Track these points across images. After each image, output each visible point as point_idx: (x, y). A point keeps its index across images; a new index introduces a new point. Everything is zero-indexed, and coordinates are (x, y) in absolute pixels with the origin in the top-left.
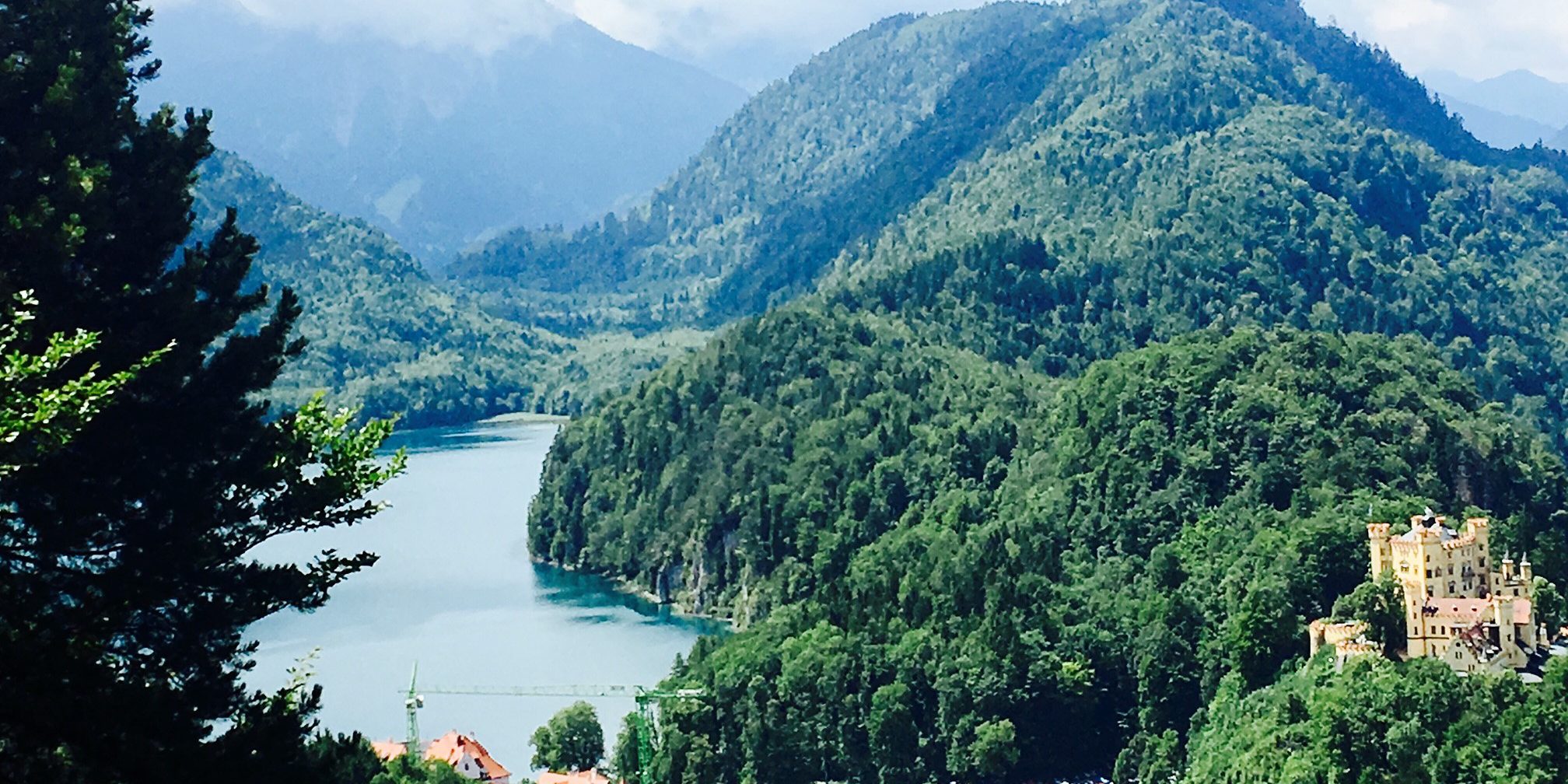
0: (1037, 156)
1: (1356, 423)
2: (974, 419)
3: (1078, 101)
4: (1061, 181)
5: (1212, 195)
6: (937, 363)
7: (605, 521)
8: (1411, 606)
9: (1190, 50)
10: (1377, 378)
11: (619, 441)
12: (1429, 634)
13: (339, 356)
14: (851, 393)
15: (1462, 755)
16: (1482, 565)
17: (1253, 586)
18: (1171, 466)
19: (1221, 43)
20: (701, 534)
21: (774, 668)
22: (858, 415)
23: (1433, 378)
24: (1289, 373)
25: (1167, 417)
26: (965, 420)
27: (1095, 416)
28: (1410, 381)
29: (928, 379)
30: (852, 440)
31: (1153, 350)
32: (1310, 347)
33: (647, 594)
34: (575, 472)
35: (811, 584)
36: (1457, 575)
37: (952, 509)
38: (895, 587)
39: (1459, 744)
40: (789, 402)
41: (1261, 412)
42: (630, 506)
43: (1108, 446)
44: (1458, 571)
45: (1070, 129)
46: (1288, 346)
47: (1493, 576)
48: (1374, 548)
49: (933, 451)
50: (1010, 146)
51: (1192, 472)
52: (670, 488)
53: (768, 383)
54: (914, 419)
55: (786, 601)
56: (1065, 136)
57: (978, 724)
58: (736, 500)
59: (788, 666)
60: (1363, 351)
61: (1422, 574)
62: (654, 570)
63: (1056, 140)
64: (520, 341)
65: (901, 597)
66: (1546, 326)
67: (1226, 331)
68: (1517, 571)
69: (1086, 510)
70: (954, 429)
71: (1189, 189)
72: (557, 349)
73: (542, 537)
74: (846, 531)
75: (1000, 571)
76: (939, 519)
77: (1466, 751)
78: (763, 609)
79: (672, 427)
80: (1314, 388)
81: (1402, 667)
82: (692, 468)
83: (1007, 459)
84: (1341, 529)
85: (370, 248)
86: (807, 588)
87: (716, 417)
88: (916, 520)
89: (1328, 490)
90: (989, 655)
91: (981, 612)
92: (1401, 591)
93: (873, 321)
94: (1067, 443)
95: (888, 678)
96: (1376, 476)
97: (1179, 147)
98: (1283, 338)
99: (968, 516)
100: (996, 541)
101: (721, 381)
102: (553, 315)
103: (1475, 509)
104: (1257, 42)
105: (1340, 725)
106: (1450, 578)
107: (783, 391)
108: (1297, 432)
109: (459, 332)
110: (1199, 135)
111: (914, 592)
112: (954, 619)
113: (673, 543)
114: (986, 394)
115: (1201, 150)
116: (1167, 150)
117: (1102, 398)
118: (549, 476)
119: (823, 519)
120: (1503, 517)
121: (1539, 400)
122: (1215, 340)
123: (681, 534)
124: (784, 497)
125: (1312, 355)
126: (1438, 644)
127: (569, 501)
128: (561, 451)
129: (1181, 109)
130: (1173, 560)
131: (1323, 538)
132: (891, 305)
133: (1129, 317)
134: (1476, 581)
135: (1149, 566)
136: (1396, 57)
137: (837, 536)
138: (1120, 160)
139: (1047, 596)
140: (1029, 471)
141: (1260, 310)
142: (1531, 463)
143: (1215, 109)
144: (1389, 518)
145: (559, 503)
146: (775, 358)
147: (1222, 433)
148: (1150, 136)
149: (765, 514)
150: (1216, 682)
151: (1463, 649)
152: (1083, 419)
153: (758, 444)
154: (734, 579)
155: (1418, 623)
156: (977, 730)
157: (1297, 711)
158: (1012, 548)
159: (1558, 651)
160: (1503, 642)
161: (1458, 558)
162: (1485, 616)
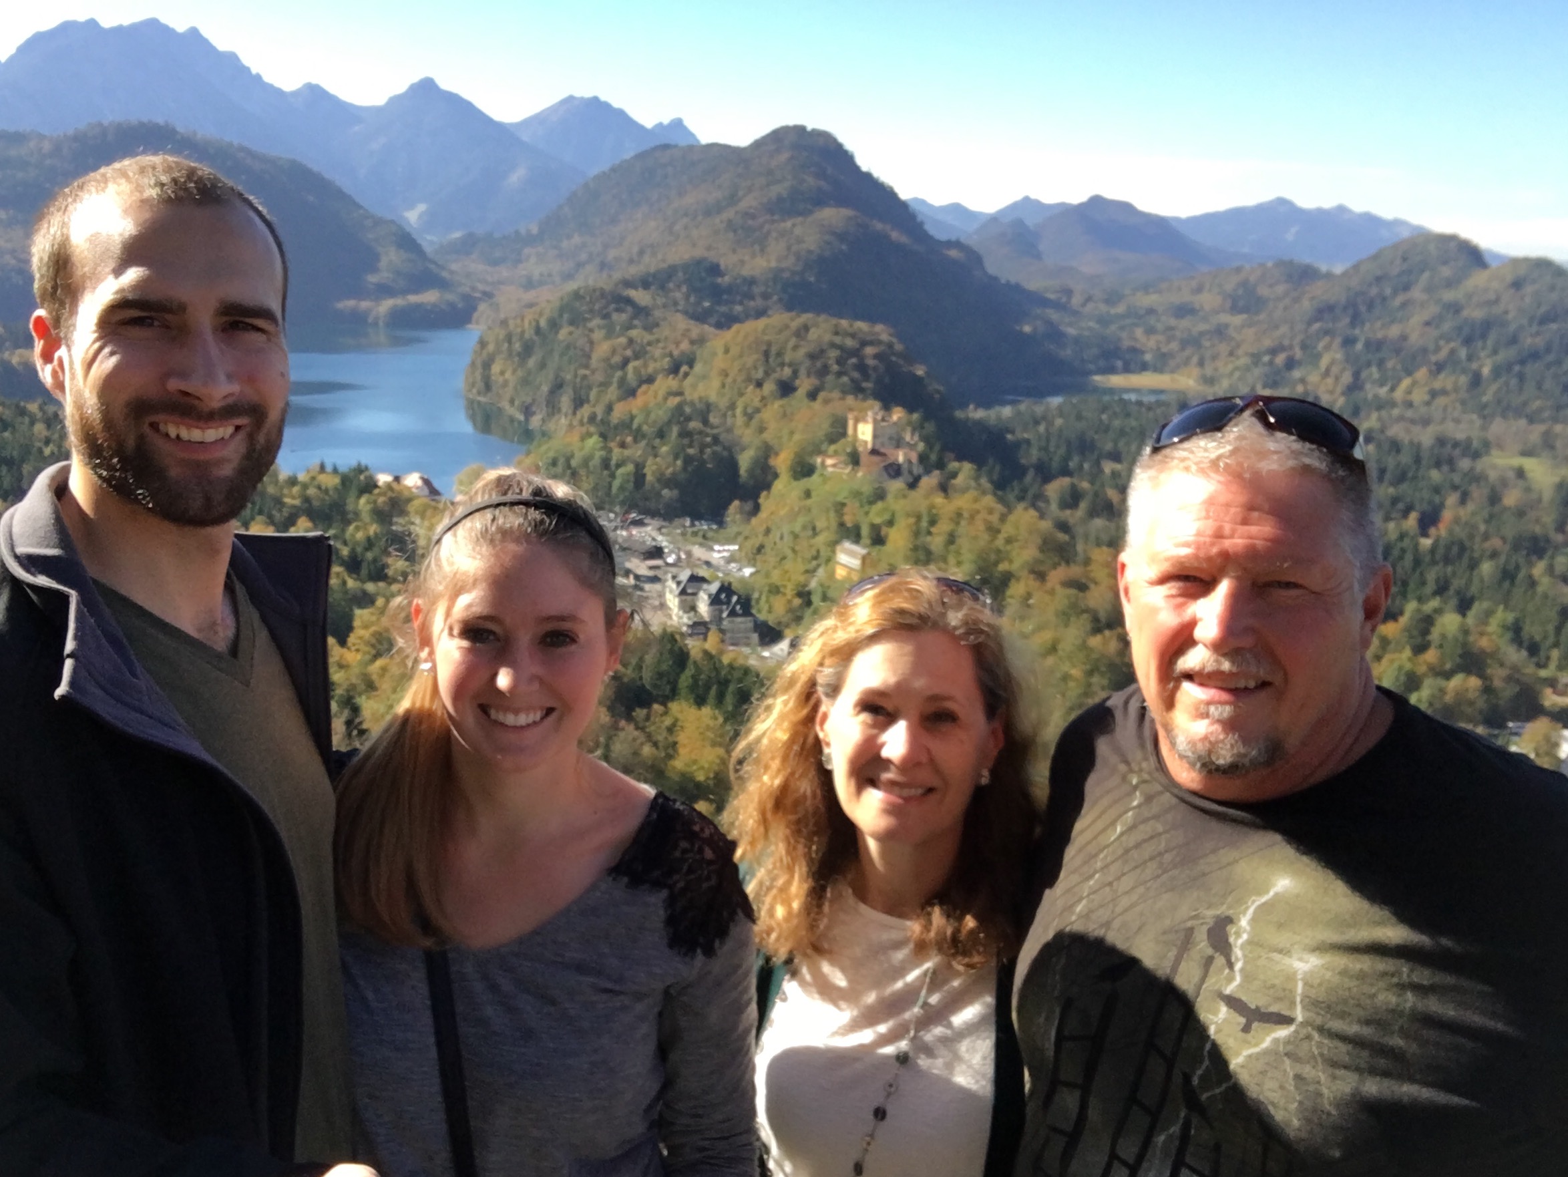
0: (722, 222)
4: (732, 235)
7: (501, 380)
8: (864, 451)
11: (510, 342)
14: (621, 329)
20: (545, 390)
22: (623, 339)
23: (891, 345)
24: (825, 337)
26: (673, 347)
30: (620, 351)
33: (518, 416)
34: (488, 355)
35: (595, 418)
37: (663, 388)
38: (631, 423)
40: (592, 330)
46: (826, 325)
48: (851, 423)
49: (657, 360)
52: (533, 367)
53: (583, 320)
54: (650, 344)
55: (581, 425)
60: (860, 330)
61: (871, 437)
62: (522, 405)
64: (468, 288)
65: (633, 427)
68: (913, 439)
70: (667, 350)
73: (471, 383)
74: (613, 394)
75: (681, 418)
78: (570, 428)
79: (535, 338)
82: (543, 358)
84: (837, 413)
85: (397, 234)
86: (592, 420)
87: (557, 334)
89: (835, 394)
90: (672, 458)
93: (636, 294)
95: (624, 463)
96: (859, 390)
97: (789, 222)
100: (681, 404)
101: (561, 317)
102: (486, 277)
103: (900, 408)
105: (827, 502)
109: (440, 281)
110: (799, 219)
114: (684, 335)
115: (799, 227)
116: (783, 224)
118: (476, 355)
123: (536, 389)
127: (484, 368)
128: (482, 344)
129: (793, 205)
131: (830, 416)
132: (645, 286)
133: (757, 304)
138: (761, 227)
140: (701, 374)
142: (931, 390)
143: (808, 206)
144: (859, 410)
145: (479, 369)
146: (587, 308)
148: (776, 217)
150: (777, 477)
157: (808, 494)
159: (927, 478)
160: (902, 471)
161: (887, 431)
162: (896, 459)
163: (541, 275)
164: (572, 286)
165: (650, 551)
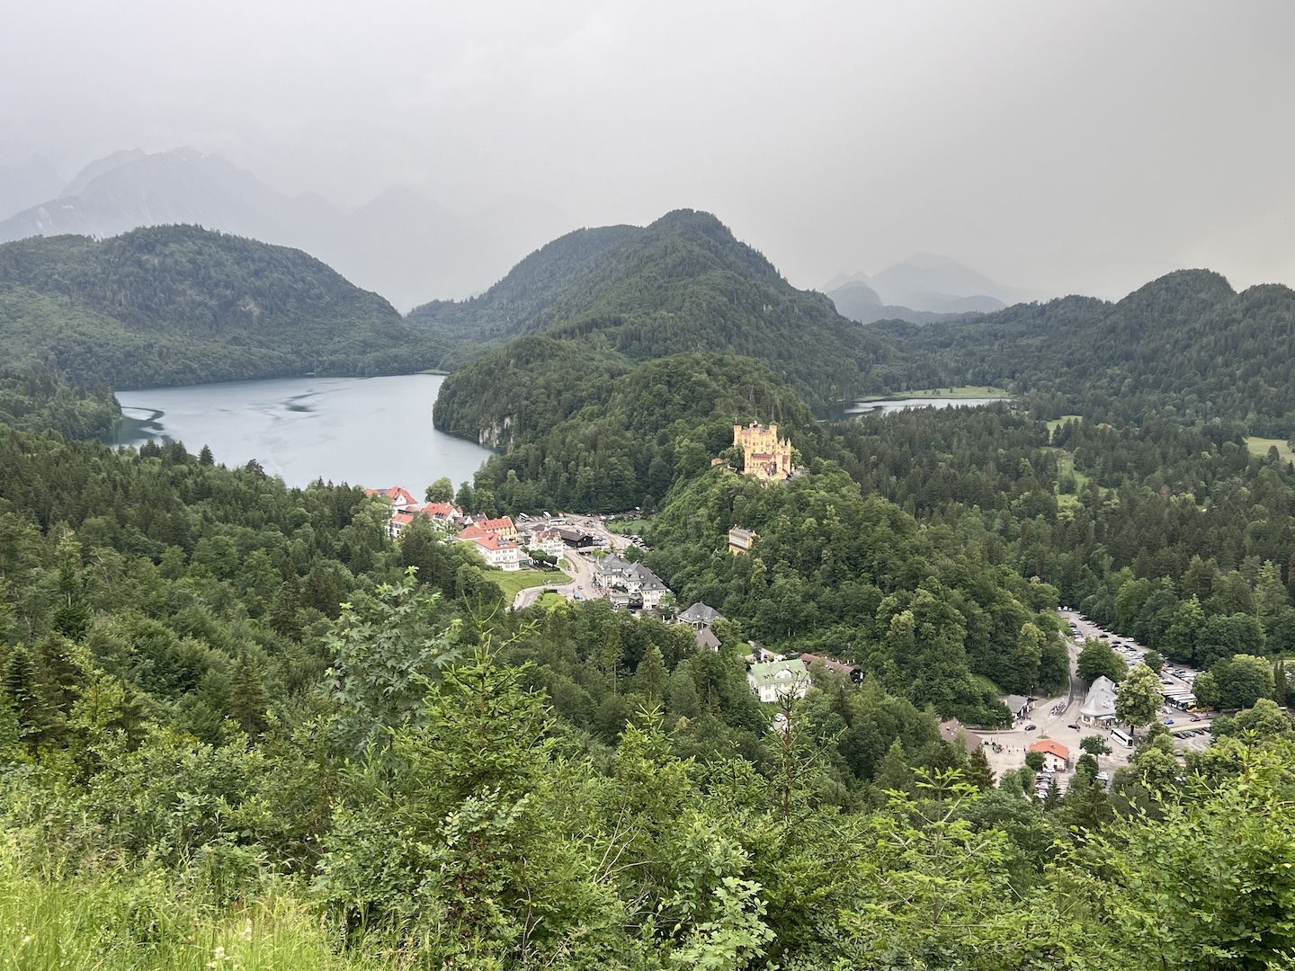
3: (646, 263)
8: (747, 455)
9: (689, 247)
10: (744, 372)
11: (468, 383)
12: (752, 465)
13: (366, 344)
16: (773, 441)
18: (668, 402)
19: (700, 245)
20: (497, 418)
23: (766, 373)
25: (669, 383)
27: (643, 382)
30: (554, 385)
32: (721, 360)
34: (451, 393)
36: (764, 445)
37: (588, 412)
40: (532, 370)
41: (702, 384)
43: (645, 394)
44: (765, 443)
47: (777, 446)
48: (736, 435)
49: (583, 391)
51: (676, 404)
52: (486, 401)
53: (525, 363)
54: (577, 379)
58: (510, 407)
60: (740, 362)
61: (752, 444)
64: (435, 342)
68: (786, 445)
70: (591, 382)
72: (448, 346)
74: (549, 419)
76: (583, 416)
79: (487, 378)
81: (742, 477)
82: (494, 393)
83: (610, 395)
84: (726, 427)
85: (378, 304)
87: (504, 375)
88: (573, 418)
89: (722, 413)
92: (744, 450)
93: (565, 342)
94: (630, 391)
97: (683, 283)
98: (713, 356)
99: (594, 415)
101: (507, 362)
102: (448, 333)
103: (774, 422)
104: (714, 246)
105: (719, 498)
106: (762, 446)
107: (530, 366)
108: (714, 391)
109: (411, 337)
110: (690, 279)
111: (572, 442)
113: (485, 421)
114: (604, 371)
115: (690, 285)
116: (678, 284)
117: (645, 375)
118: (441, 394)
119: (541, 414)
120: (784, 425)
122: (688, 355)
123: (490, 418)
124: (527, 406)
125: (721, 362)
126: (755, 469)
127: (448, 403)
128: (446, 386)
129: (684, 269)
130: (665, 434)
131: (718, 430)
132: (572, 336)
133: (660, 346)
134: (770, 447)
136: (765, 255)
137: (546, 421)
140: (617, 400)
141: (707, 346)
142: (798, 406)
143: (696, 270)
144: (743, 424)
145: (445, 405)
147: (687, 390)
149: (520, 411)
150: (676, 480)
151: (764, 471)
152: (638, 383)
153: (519, 385)
154: (509, 435)
155: (749, 461)
159: (797, 474)
160: (778, 470)
161: (765, 438)
162: (772, 460)
163: (492, 330)
164: (515, 338)
165: (581, 540)
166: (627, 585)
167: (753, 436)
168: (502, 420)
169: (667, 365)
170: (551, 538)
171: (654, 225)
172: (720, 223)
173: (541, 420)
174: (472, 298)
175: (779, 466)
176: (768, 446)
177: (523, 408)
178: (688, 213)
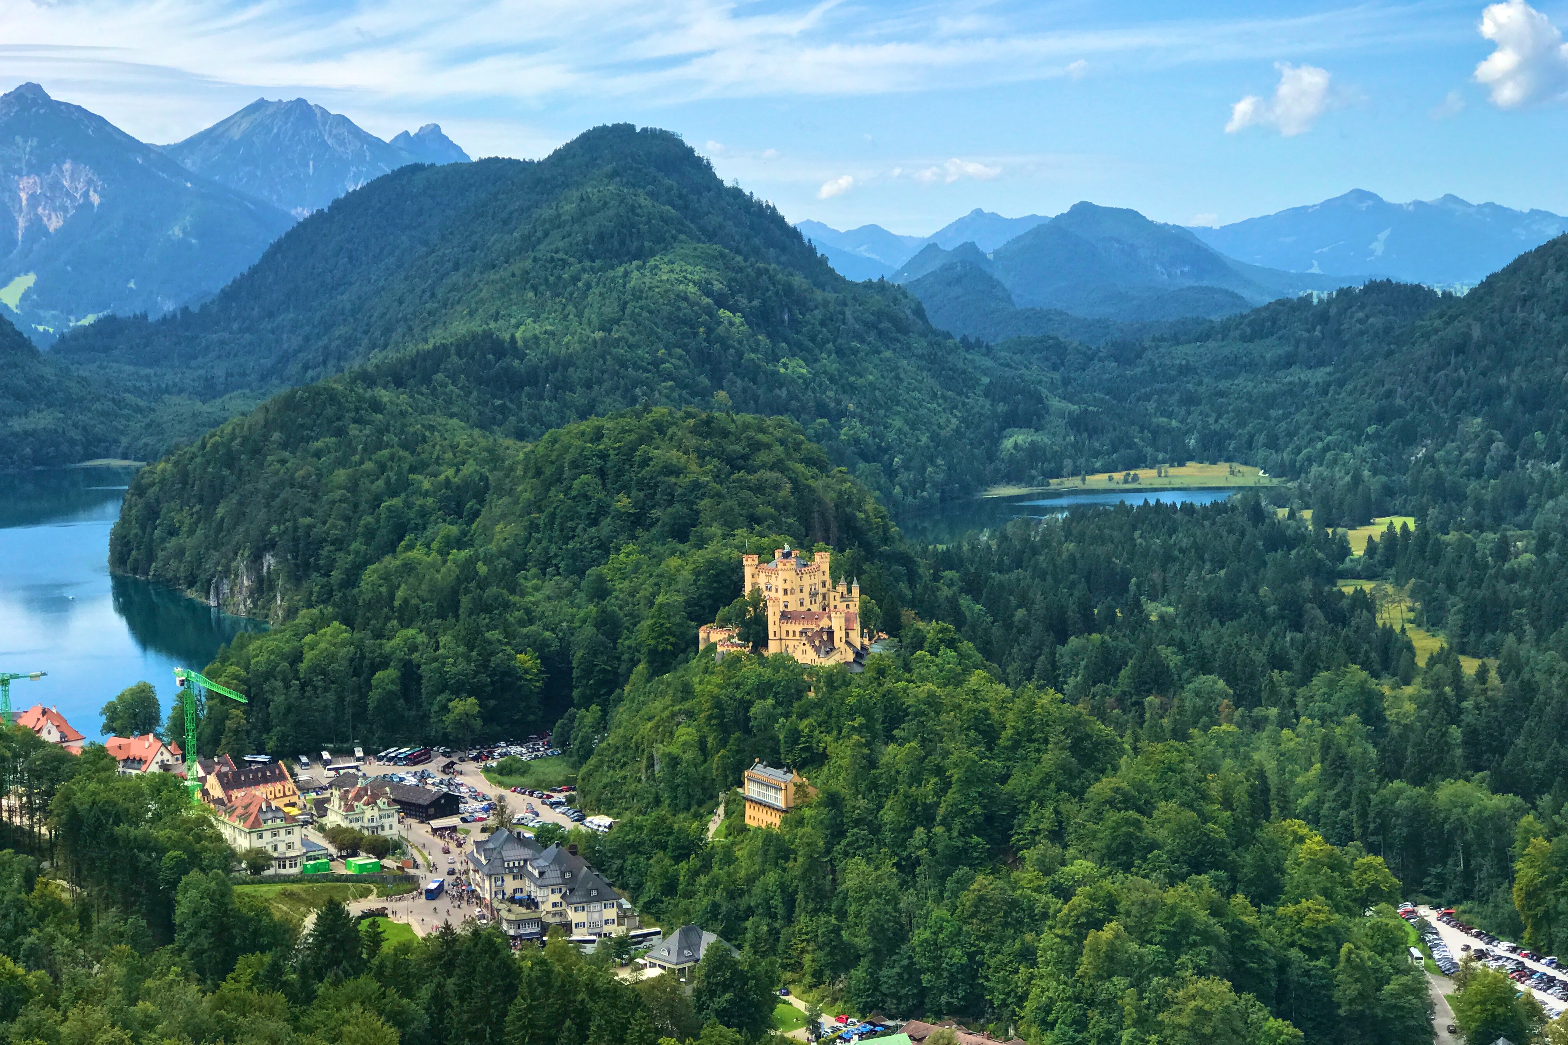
0: (513, 275)
1: (739, 480)
2: (458, 470)
3: (546, 234)
4: (531, 295)
5: (641, 308)
6: (432, 428)
7: (172, 543)
8: (773, 615)
9: (631, 200)
10: (756, 447)
11: (185, 483)
12: (784, 636)
14: (365, 450)
15: (804, 725)
16: (824, 585)
17: (660, 599)
18: (602, 510)
19: (654, 196)
20: (246, 554)
21: (296, 657)
22: (368, 465)
23: (797, 447)
24: (693, 441)
25: (602, 473)
26: (450, 472)
27: (549, 471)
28: (779, 449)
29: (424, 440)
30: (364, 483)
31: (594, 421)
32: (708, 422)
33: (203, 600)
34: (148, 506)
35: (331, 593)
36: (806, 595)
37: (439, 538)
38: (392, 597)
39: (802, 716)
41: (671, 470)
42: (191, 532)
43: (556, 495)
44: (806, 590)
45: (539, 255)
46: (691, 422)
47: (832, 594)
49: (426, 494)
50: (494, 267)
51: (619, 515)
52: (222, 519)
53: (302, 439)
54: (413, 470)
55: (310, 606)
56: (535, 260)
57: (451, 700)
58: (274, 529)
59: (309, 656)
60: (746, 426)
61: (781, 592)
62: (209, 581)
63: (528, 263)
64: (110, 403)
65: (396, 604)
66: (882, 412)
67: (647, 409)
68: (849, 591)
69: (539, 541)
70: (442, 477)
71: (626, 303)
72: (138, 409)
73: (121, 553)
74: (357, 553)
75: (473, 584)
76: (428, 546)
77: (806, 722)
78: (291, 613)
79: (225, 472)
80: (711, 453)
81: (765, 661)
82: (241, 503)
83: (482, 501)
84: (725, 558)
86: (326, 597)
87: (261, 465)
88: (410, 547)
89: (716, 529)
90: (462, 649)
91: (457, 617)
92: (765, 605)
93: (384, 395)
94: (525, 491)
95: (384, 664)
96: (753, 520)
97: (621, 270)
98: (689, 415)
99: (450, 544)
100: (471, 562)
101: (266, 438)
102: (138, 384)
103: (822, 544)
104: (680, 196)
105: (718, 704)
106: (801, 596)
107: (313, 447)
108: (696, 485)
109: (61, 394)
110: (635, 263)
111: (406, 601)
112: (436, 621)
113: (223, 561)
114: (467, 452)
115: (636, 274)
116: (610, 274)
117: (553, 458)
119: (340, 544)
120: (842, 551)
121: (876, 466)
122: (638, 416)
123: (231, 555)
124: (310, 527)
125: (706, 428)
126: (791, 644)
127: (143, 528)
129: (622, 243)
130: (601, 579)
132: (399, 382)
133: (578, 397)
134: (819, 598)
135: (583, 584)
136: (781, 211)
137: (350, 558)
138: (575, 279)
139: (507, 606)
140: (497, 512)
141: (675, 395)
142: (865, 512)
143: (646, 244)
144: (759, 551)
145: (135, 530)
146: (309, 421)
147: (641, 485)
149: (296, 540)
150: (630, 671)
151: (808, 647)
152: (539, 473)
153: (292, 486)
154: (272, 587)
155: (776, 628)
156: (451, 705)
157: (687, 692)
158: (482, 569)
159: (876, 649)
160: (837, 643)
161: (807, 581)
162: (824, 623)
163: (229, 374)
164: (279, 389)
165: (435, 803)
166: (538, 894)
167: (782, 575)
168: (257, 558)
169: (598, 435)
170: (372, 802)
171: (558, 157)
172: (691, 150)
173: (340, 555)
174: (185, 310)
175: (839, 635)
176: (813, 595)
177: (301, 532)
178: (624, 131)
